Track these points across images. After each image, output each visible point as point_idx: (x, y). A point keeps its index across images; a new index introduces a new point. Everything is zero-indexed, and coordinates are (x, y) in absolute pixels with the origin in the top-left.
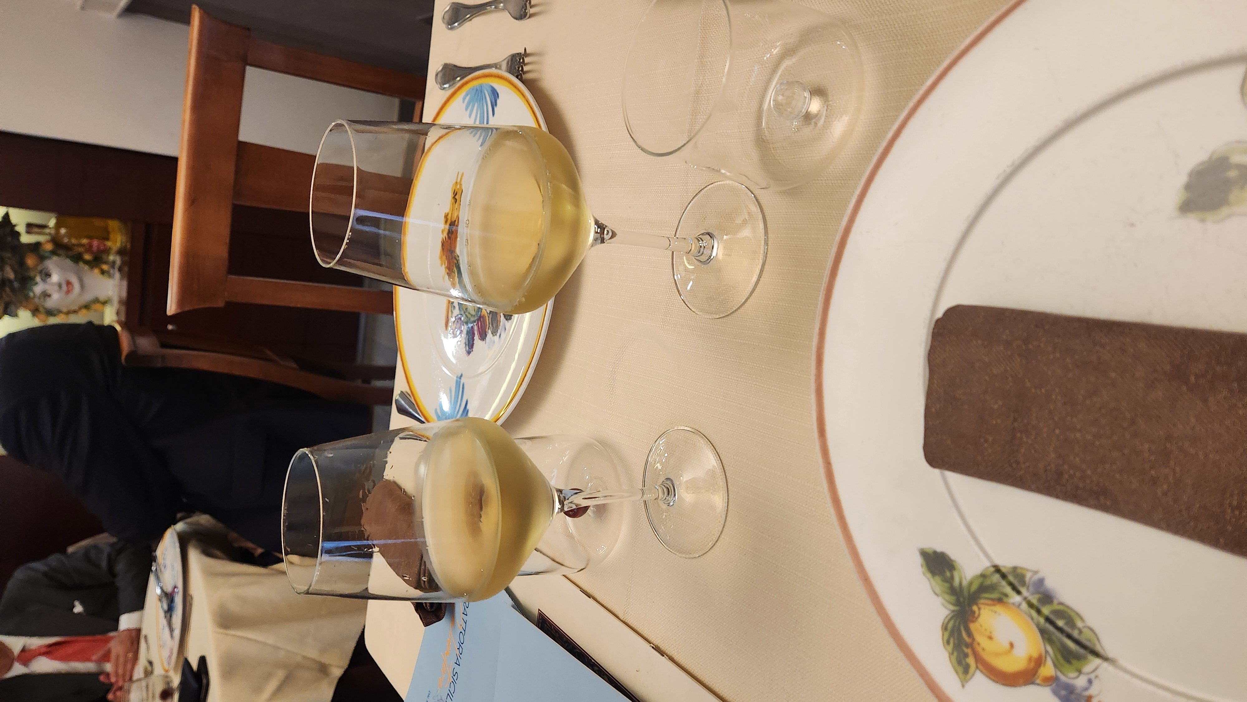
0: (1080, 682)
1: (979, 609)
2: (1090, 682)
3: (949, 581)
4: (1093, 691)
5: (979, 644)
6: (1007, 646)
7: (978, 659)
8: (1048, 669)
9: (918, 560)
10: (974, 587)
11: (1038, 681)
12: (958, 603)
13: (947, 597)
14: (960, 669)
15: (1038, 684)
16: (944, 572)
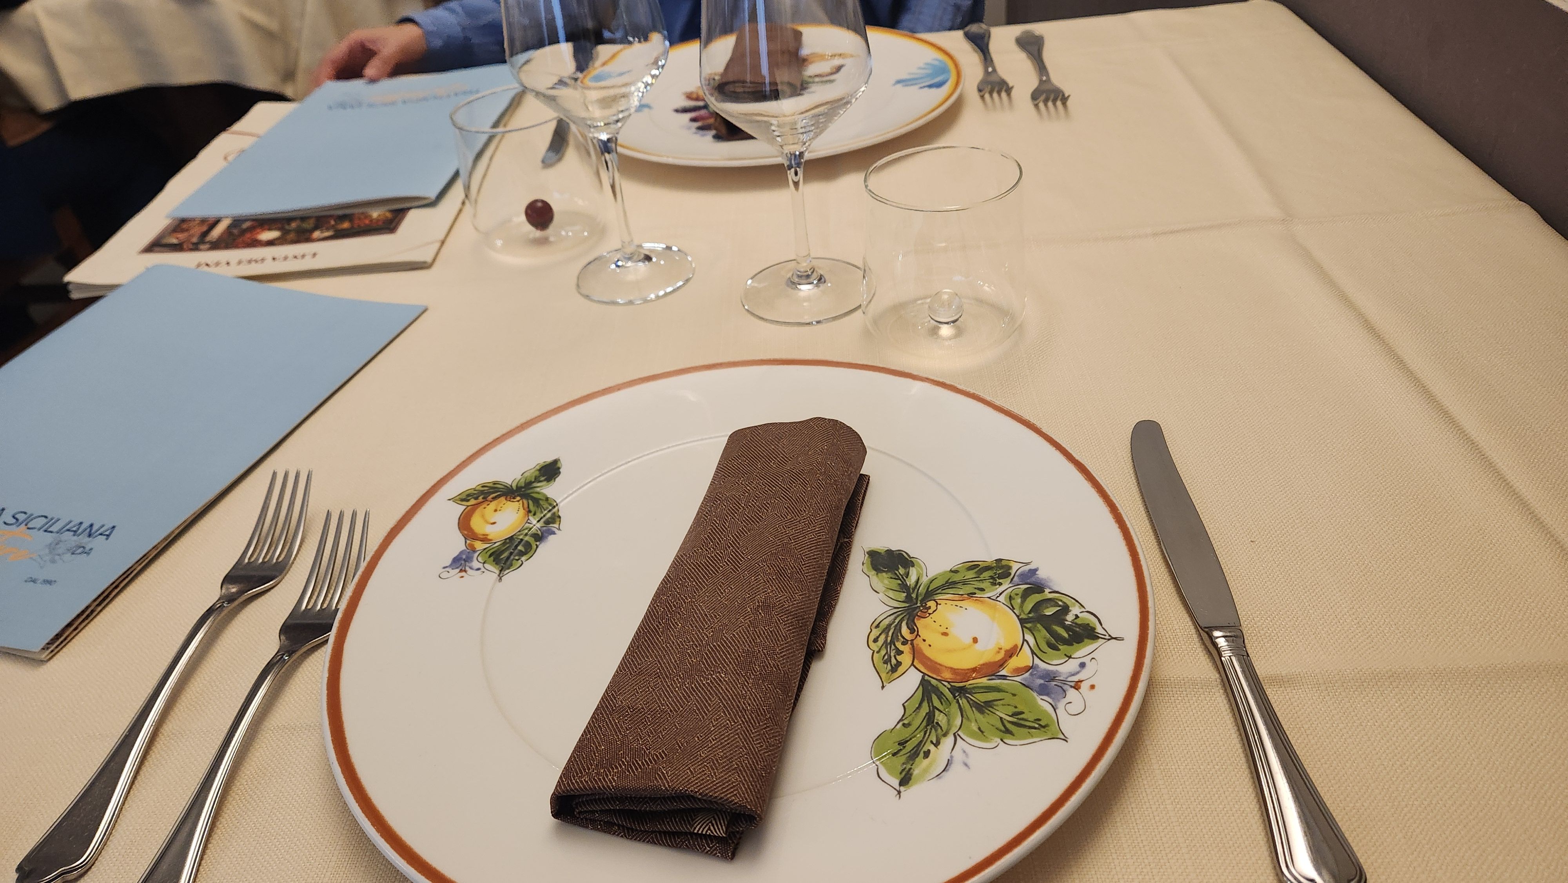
0: (475, 564)
1: (518, 501)
2: (478, 569)
3: (537, 480)
4: (469, 571)
5: (488, 505)
6: (492, 521)
7: (475, 507)
8: (479, 546)
9: (549, 459)
10: (534, 495)
11: (468, 542)
12: (519, 488)
13: (523, 480)
14: (464, 496)
15: (466, 542)
16: (543, 476)
